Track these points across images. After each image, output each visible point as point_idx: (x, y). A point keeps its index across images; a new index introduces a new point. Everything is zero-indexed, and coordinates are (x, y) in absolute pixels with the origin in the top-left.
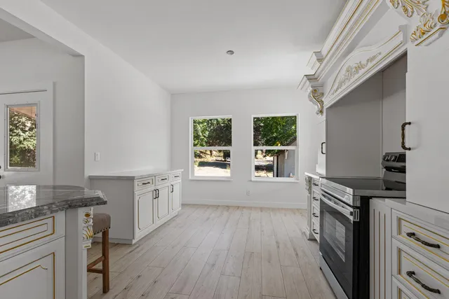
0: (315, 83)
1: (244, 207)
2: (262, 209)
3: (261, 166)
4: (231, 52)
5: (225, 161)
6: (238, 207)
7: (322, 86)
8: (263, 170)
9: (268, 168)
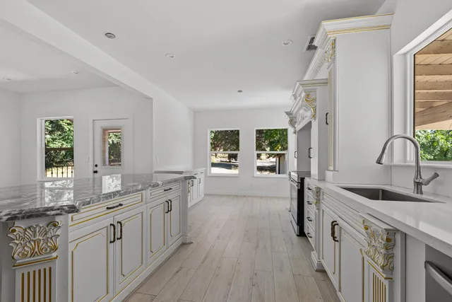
0: (291, 116)
1: (249, 196)
2: (261, 197)
3: (265, 167)
4: (240, 91)
5: (230, 162)
6: (245, 196)
7: (295, 118)
8: (266, 170)
9: (272, 169)
